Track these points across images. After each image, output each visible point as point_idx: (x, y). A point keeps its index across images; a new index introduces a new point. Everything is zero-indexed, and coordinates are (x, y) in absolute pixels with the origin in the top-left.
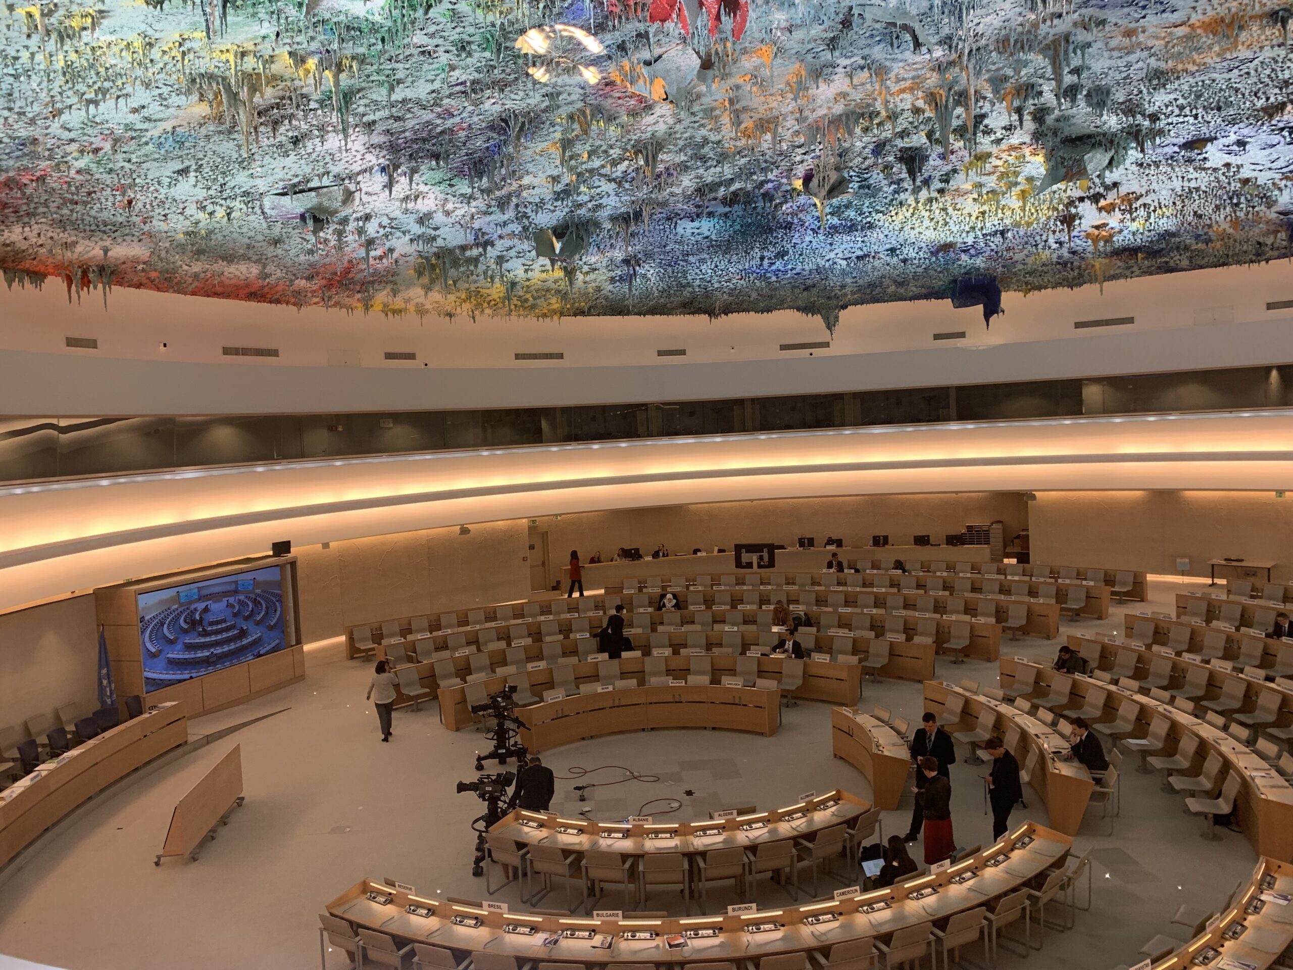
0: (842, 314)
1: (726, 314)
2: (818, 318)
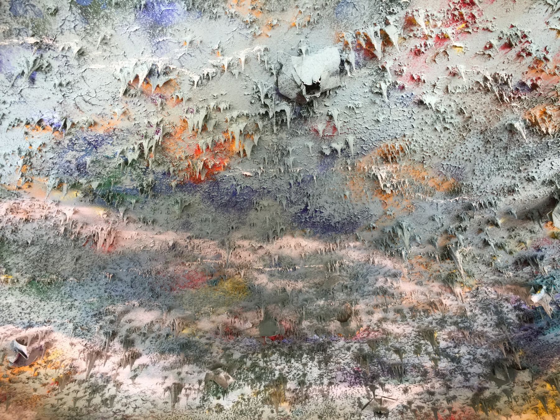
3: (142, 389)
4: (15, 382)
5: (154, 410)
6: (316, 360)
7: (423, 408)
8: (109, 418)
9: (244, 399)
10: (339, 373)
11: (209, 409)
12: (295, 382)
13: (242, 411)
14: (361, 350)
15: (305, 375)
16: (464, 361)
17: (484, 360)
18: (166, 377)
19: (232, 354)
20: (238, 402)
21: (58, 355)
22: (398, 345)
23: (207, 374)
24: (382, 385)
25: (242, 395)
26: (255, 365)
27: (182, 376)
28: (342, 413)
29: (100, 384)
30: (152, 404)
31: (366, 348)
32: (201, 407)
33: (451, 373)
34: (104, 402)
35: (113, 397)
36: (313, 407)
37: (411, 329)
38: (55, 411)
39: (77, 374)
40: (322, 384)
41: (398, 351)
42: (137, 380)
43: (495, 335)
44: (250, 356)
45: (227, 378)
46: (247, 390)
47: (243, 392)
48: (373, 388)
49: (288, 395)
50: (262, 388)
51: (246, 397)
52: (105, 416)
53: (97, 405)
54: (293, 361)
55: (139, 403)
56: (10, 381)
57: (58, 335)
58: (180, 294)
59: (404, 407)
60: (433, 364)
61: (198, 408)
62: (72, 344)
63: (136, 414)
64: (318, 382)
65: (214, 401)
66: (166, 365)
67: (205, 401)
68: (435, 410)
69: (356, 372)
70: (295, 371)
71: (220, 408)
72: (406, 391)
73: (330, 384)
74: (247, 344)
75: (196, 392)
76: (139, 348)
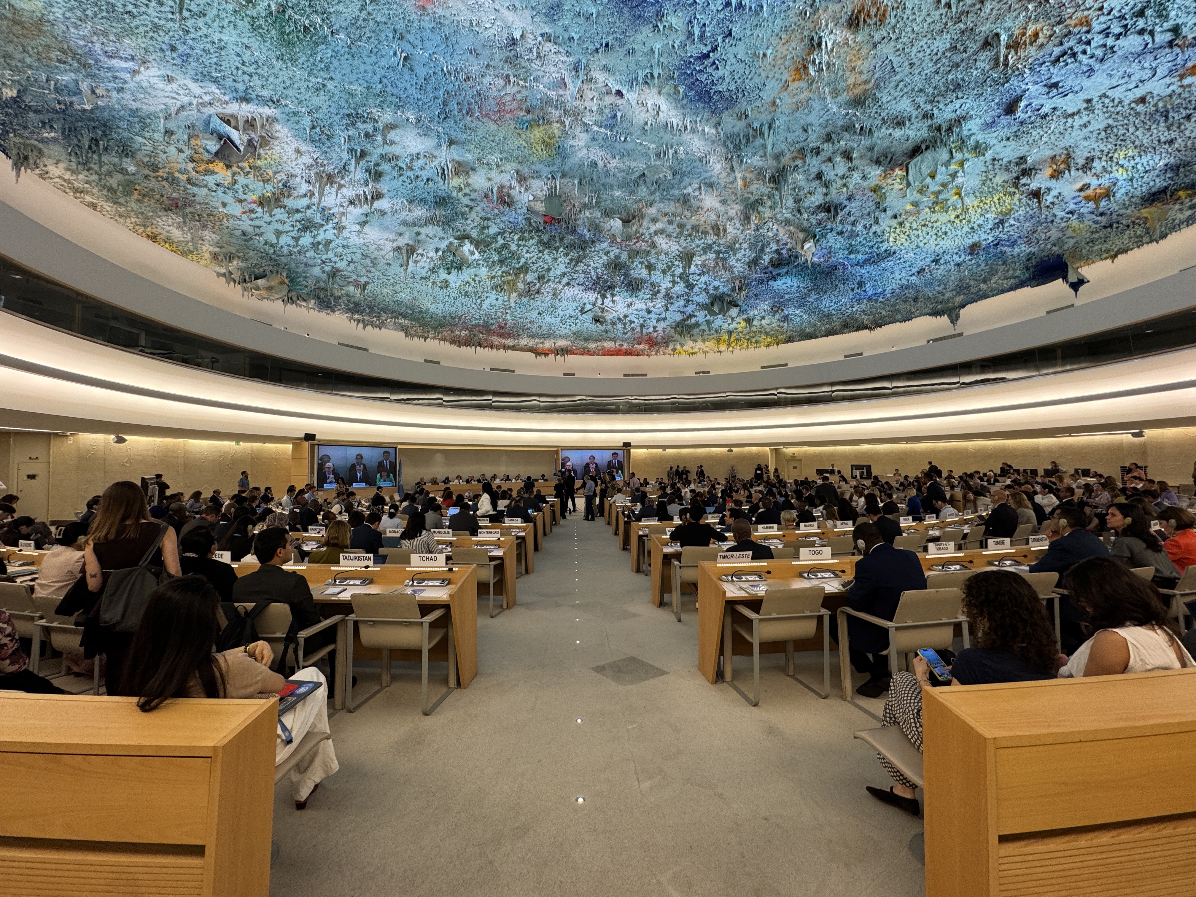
0: (962, 312)
1: (881, 327)
2: (945, 319)
3: (366, 241)
4: (196, 185)
5: (372, 269)
6: (570, 257)
7: (634, 322)
8: (315, 266)
9: (475, 281)
10: (583, 275)
11: (434, 283)
12: (535, 274)
13: (467, 292)
14: (617, 257)
15: (549, 270)
16: (696, 289)
17: (711, 292)
18: (401, 234)
19: (488, 227)
20: (468, 282)
21: (272, 162)
22: (653, 261)
23: (451, 243)
24: (613, 295)
25: (475, 275)
26: (505, 246)
27: (420, 238)
28: (561, 313)
29: (316, 221)
30: (372, 262)
31: (624, 256)
32: (425, 278)
33: (678, 297)
34: (315, 245)
35: (328, 243)
36: (539, 303)
37: (677, 247)
38: (245, 240)
39: (291, 198)
40: (560, 282)
41: (650, 267)
42: (367, 229)
43: (739, 271)
44: (507, 235)
45: (472, 253)
46: (483, 271)
47: (477, 273)
48: (604, 297)
49: (520, 286)
50: (500, 273)
51: (477, 279)
52: (310, 263)
53: (303, 247)
54: (546, 252)
55: (357, 257)
56: (189, 181)
57: (282, 130)
58: (473, 125)
59: (619, 319)
60: (670, 285)
61: (422, 278)
62: (298, 151)
63: (349, 269)
64: (557, 280)
65: (443, 275)
66: (407, 218)
67: (433, 273)
68: (642, 326)
69: (598, 278)
70: (541, 264)
71: (446, 284)
72: (629, 306)
73: (568, 284)
74: (511, 220)
75: (428, 260)
76: (384, 186)
